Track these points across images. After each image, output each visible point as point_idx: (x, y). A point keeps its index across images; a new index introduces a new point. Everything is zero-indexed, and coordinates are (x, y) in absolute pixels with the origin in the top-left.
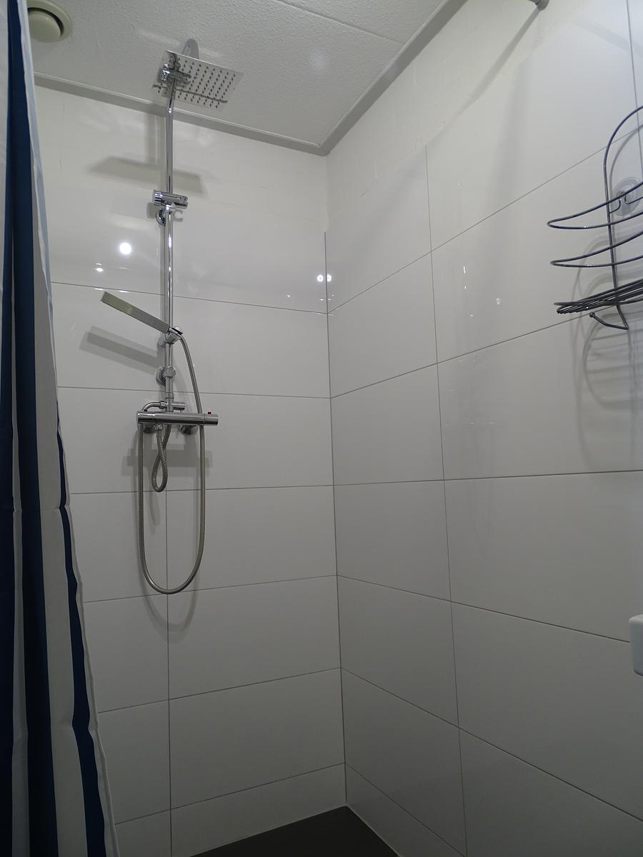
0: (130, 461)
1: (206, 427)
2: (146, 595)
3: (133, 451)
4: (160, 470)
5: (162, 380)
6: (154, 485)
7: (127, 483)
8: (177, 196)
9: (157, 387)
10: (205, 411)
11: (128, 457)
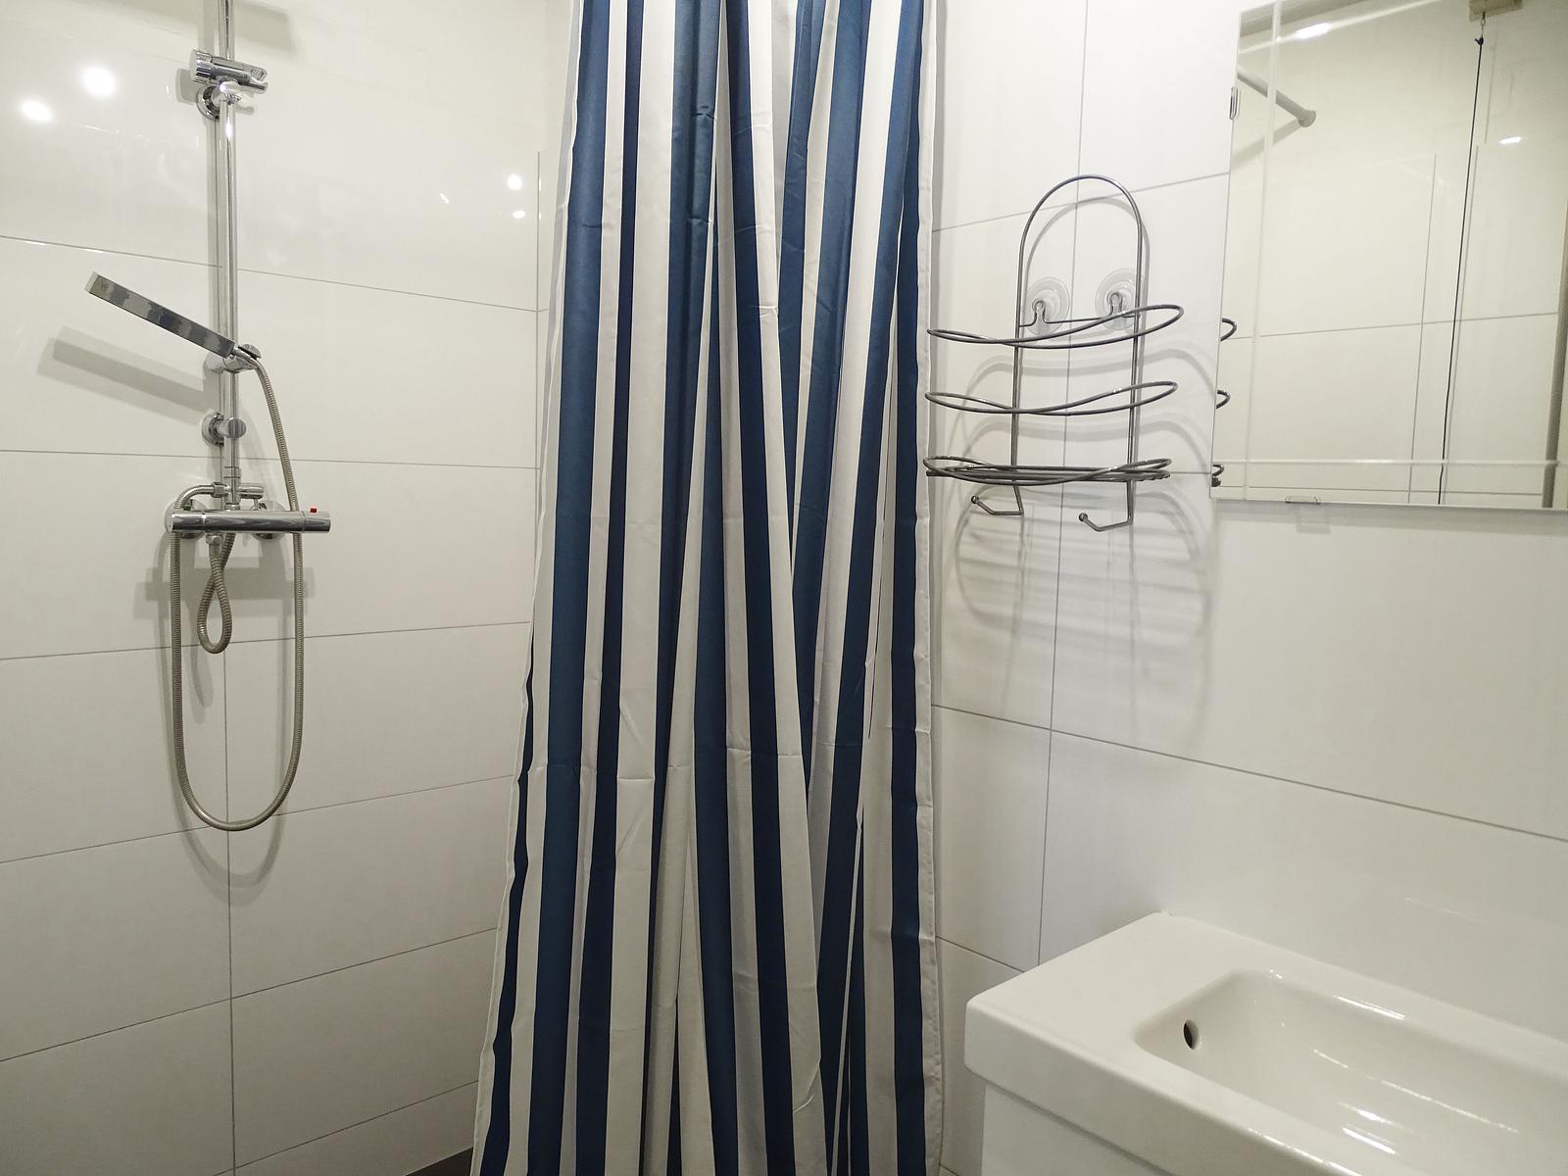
0: (151, 590)
1: (305, 536)
2: (186, 830)
3: (157, 572)
4: (215, 606)
5: (215, 438)
6: (203, 641)
7: (146, 632)
8: (243, 66)
9: (205, 449)
10: (304, 506)
11: (147, 584)
